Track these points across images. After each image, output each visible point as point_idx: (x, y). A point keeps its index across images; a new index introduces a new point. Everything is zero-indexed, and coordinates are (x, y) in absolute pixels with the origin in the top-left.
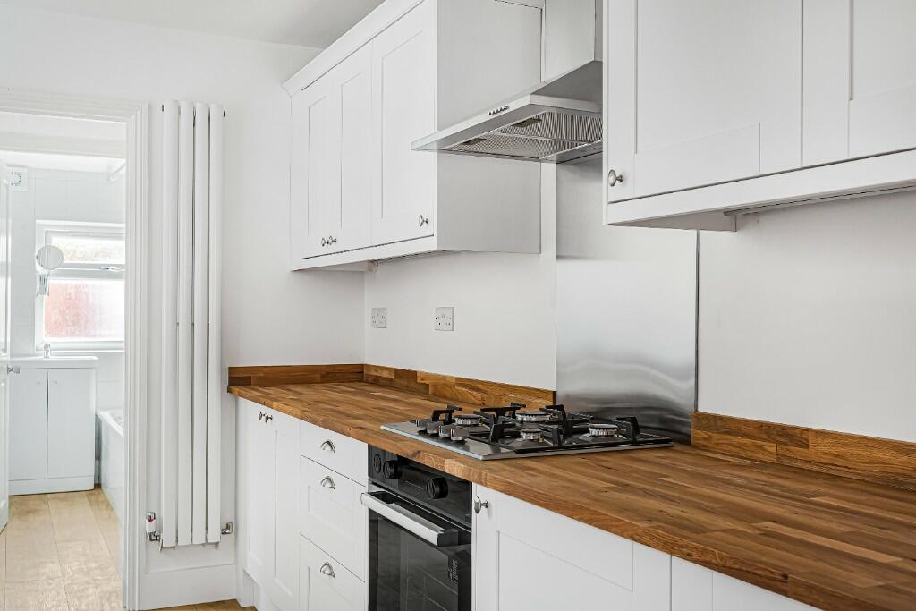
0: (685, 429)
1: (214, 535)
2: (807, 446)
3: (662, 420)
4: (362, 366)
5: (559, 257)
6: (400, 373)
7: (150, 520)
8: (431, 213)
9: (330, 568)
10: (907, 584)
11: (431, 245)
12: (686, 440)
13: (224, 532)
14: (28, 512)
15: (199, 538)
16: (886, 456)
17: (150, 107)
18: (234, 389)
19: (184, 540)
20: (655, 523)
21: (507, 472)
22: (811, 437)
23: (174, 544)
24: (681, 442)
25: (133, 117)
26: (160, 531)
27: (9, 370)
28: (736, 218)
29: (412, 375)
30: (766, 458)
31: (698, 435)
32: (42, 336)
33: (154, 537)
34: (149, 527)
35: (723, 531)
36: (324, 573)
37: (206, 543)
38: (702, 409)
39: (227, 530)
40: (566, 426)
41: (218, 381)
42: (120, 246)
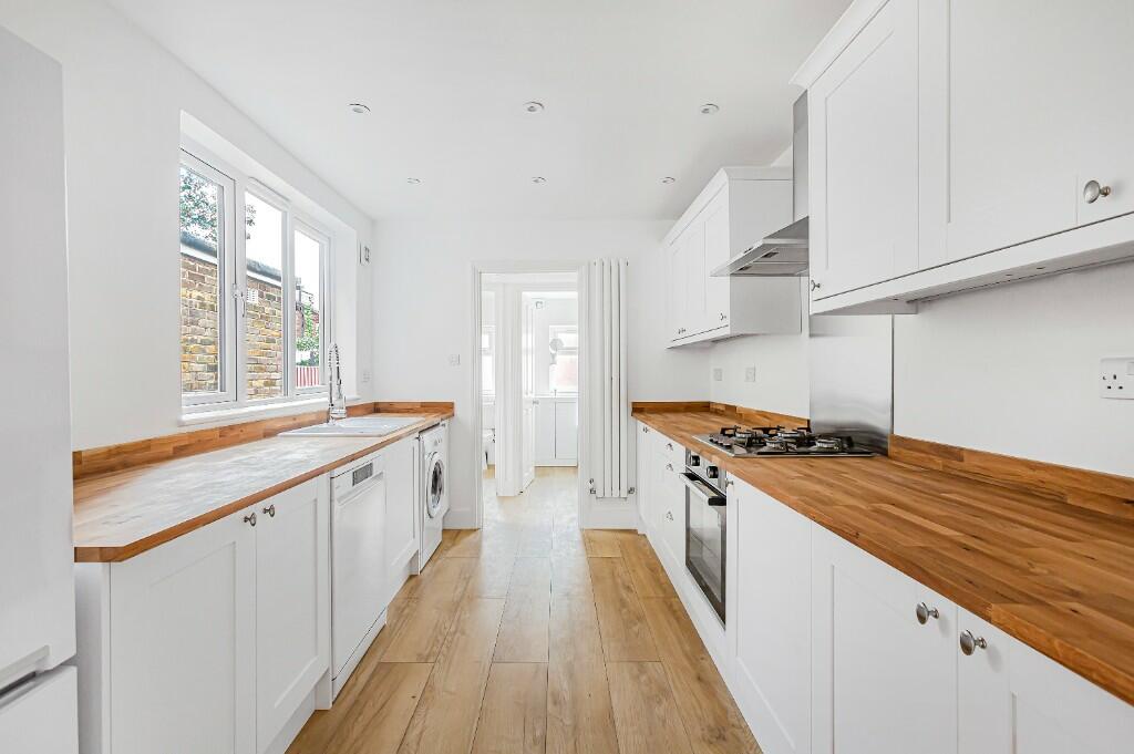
0: (884, 446)
1: (624, 494)
2: (962, 460)
3: (872, 441)
4: (709, 403)
5: (811, 336)
6: (728, 407)
7: (591, 483)
8: (727, 312)
9: (671, 515)
10: (946, 549)
11: (726, 332)
12: (885, 453)
13: (629, 492)
14: (543, 475)
15: (616, 494)
16: (1019, 470)
17: (589, 265)
18: (634, 414)
19: (607, 494)
20: (803, 498)
21: (743, 465)
22: (965, 454)
23: (603, 496)
24: (882, 454)
25: (580, 270)
26: (596, 489)
27: (535, 402)
29: (733, 408)
30: (935, 468)
31: (892, 450)
32: (553, 385)
33: (592, 491)
34: (590, 486)
35: (846, 506)
36: (667, 517)
37: (620, 497)
38: (896, 433)
39: (631, 491)
40: (803, 441)
41: (626, 410)
42: (575, 337)
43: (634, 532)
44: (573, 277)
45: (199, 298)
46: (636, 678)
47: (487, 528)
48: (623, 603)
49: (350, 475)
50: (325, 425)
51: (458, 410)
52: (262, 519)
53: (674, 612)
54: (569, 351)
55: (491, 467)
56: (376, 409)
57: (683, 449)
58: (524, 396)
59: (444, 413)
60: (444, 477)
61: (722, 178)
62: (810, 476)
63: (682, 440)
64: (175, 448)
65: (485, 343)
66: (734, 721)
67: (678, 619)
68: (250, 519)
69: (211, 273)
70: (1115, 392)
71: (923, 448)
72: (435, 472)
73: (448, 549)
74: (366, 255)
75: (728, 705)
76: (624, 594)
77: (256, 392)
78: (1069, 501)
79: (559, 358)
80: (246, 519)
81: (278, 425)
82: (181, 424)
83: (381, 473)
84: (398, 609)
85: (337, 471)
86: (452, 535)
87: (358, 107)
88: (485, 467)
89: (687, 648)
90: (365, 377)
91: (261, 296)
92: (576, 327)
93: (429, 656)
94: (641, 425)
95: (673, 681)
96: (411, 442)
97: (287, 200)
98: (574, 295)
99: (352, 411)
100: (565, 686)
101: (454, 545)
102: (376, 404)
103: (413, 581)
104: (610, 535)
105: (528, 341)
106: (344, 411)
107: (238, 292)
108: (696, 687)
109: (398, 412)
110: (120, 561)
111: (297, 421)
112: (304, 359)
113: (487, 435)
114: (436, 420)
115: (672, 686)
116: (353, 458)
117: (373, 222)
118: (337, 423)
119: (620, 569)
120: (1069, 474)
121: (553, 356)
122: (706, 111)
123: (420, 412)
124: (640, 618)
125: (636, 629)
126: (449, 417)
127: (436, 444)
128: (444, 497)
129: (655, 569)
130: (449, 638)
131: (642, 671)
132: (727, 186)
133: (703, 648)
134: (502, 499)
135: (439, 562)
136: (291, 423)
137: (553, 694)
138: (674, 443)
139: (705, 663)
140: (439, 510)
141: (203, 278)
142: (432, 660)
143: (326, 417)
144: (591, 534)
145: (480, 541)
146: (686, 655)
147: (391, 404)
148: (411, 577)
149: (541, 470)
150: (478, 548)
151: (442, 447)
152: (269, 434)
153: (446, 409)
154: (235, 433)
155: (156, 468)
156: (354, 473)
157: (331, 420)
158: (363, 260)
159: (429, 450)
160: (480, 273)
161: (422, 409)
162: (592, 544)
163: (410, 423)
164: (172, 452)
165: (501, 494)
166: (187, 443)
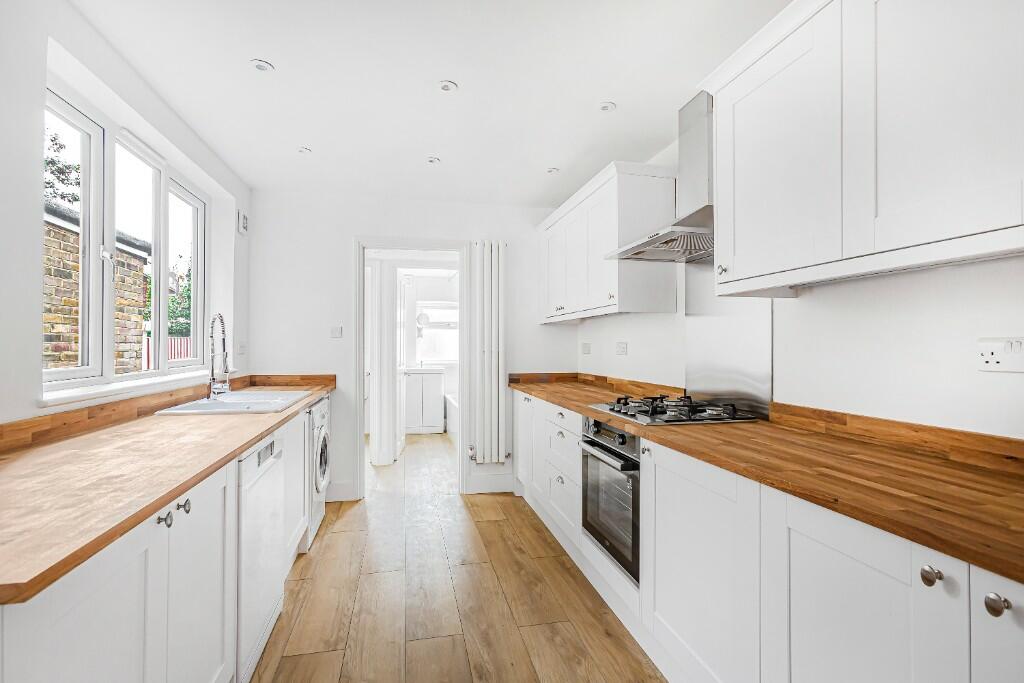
0: (765, 412)
1: (502, 459)
2: (845, 424)
3: (751, 406)
4: (577, 374)
5: (686, 314)
6: (598, 378)
7: (471, 450)
8: (615, 292)
9: (562, 479)
11: (615, 309)
12: (766, 418)
13: (506, 457)
14: (415, 443)
15: (495, 460)
16: (903, 432)
17: (471, 244)
18: (512, 385)
19: (487, 460)
21: (661, 433)
22: (848, 419)
23: (483, 462)
24: (763, 419)
25: (463, 249)
26: (476, 455)
27: (406, 374)
28: (797, 290)
29: (605, 379)
30: (818, 430)
31: (773, 415)
33: (473, 458)
34: (470, 453)
36: (559, 481)
37: (498, 462)
38: (775, 400)
39: (508, 456)
40: (693, 408)
41: (503, 382)
42: (456, 313)
43: (511, 494)
44: (455, 256)
46: (551, 640)
47: (369, 499)
48: (520, 566)
49: (256, 455)
50: (205, 401)
51: (339, 382)
52: (179, 516)
53: (568, 570)
56: (252, 382)
57: (579, 417)
58: (398, 368)
59: (327, 386)
60: (328, 450)
61: (611, 171)
62: (730, 442)
63: (579, 410)
64: (33, 434)
66: (650, 672)
67: (573, 577)
68: (164, 519)
70: (992, 366)
71: (808, 414)
72: (322, 447)
73: (333, 523)
74: (244, 223)
75: (640, 657)
76: (518, 556)
78: (952, 458)
79: (425, 331)
80: (160, 521)
81: (154, 402)
82: (44, 406)
83: (279, 452)
84: (292, 592)
85: (244, 455)
86: (335, 508)
87: (262, 65)
89: (590, 604)
90: (243, 349)
92: (457, 304)
93: (336, 644)
95: (586, 640)
97: (163, 158)
98: (454, 272)
99: (234, 384)
100: (486, 657)
101: (338, 518)
102: (251, 377)
103: (302, 561)
104: (491, 498)
105: (401, 315)
106: (227, 384)
107: (105, 254)
108: (607, 642)
109: (276, 385)
110: (24, 600)
111: (174, 398)
114: (323, 394)
115: (587, 645)
117: (251, 190)
118: (220, 398)
119: (508, 532)
120: (951, 435)
121: (420, 330)
122: (604, 108)
123: (300, 385)
124: (539, 579)
125: (538, 589)
126: (332, 390)
127: (322, 417)
128: (328, 469)
129: (540, 531)
130: (355, 620)
131: (555, 632)
132: (616, 178)
133: (603, 604)
134: (377, 468)
135: (326, 537)
136: (167, 399)
137: (475, 667)
138: (565, 411)
139: (609, 618)
140: (324, 483)
142: (341, 646)
143: (204, 392)
144: (472, 499)
145: (365, 512)
146: (589, 611)
147: (268, 377)
148: (300, 556)
149: (413, 438)
150: (364, 520)
151: (328, 419)
152: (145, 412)
153: (329, 381)
154: (106, 413)
155: (14, 460)
156: (259, 454)
157: (212, 394)
158: (242, 229)
159: (318, 423)
160: (364, 248)
161: (302, 382)
162: (475, 508)
163: (299, 397)
164: (30, 439)
165: (375, 463)
166: (48, 427)
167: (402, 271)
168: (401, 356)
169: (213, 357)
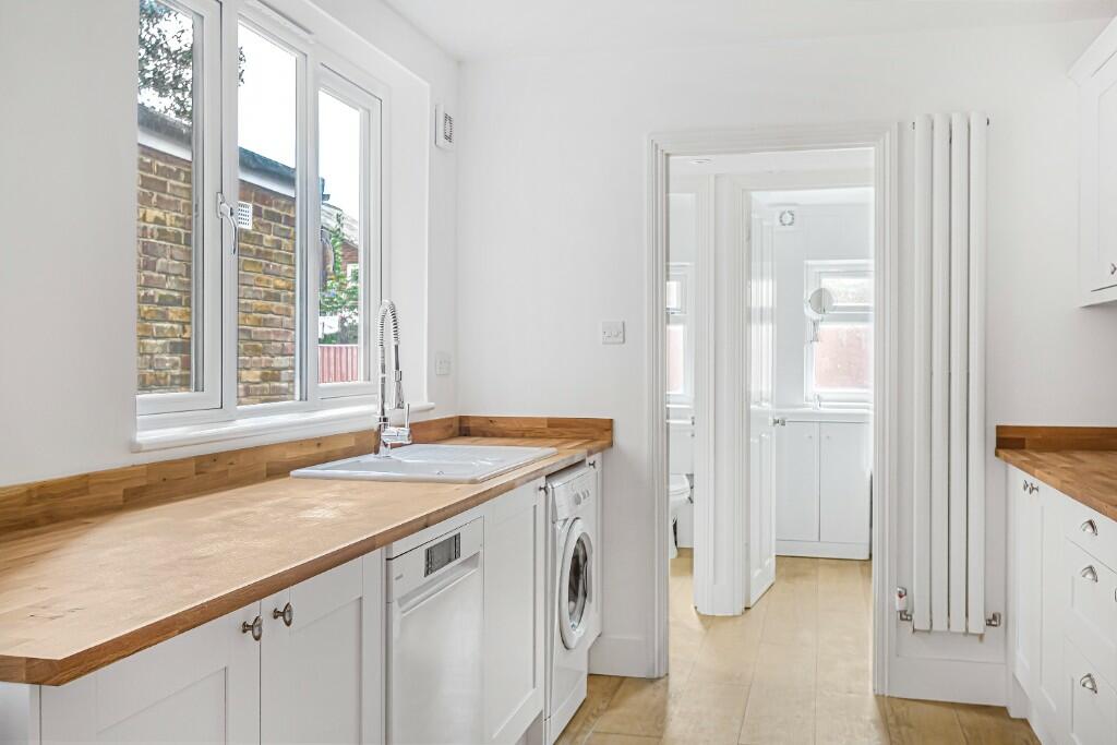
1: (978, 624)
7: (901, 596)
9: (1092, 681)
13: (989, 623)
14: (796, 575)
15: (958, 625)
17: (901, 126)
18: (1002, 452)
19: (939, 625)
23: (928, 628)
25: (881, 141)
26: (913, 611)
27: (776, 422)
32: (813, 386)
33: (905, 616)
34: (899, 604)
36: (1084, 685)
37: (967, 633)
39: (992, 621)
41: (980, 444)
42: (868, 284)
43: (1001, 711)
44: (867, 156)
45: (157, 220)
47: (677, 681)
49: (421, 553)
50: (371, 458)
51: (621, 436)
52: (270, 627)
54: (854, 315)
55: (686, 553)
56: (463, 429)
58: (755, 408)
59: (593, 440)
60: (593, 568)
64: (125, 491)
65: (673, 301)
68: (252, 627)
69: (176, 176)
72: (576, 558)
73: (599, 714)
74: (448, 129)
77: (248, 393)
79: (826, 328)
80: (246, 628)
81: (291, 455)
82: (135, 448)
83: (476, 555)
85: (398, 547)
86: (606, 688)
88: (672, 553)
90: (445, 366)
91: (257, 213)
92: (870, 262)
94: (1019, 476)
96: (529, 496)
99: (422, 433)
101: (609, 707)
102: (461, 419)
104: (946, 712)
105: (763, 292)
106: (406, 431)
107: (225, 208)
109: (504, 435)
110: (58, 684)
111: (323, 450)
112: (328, 331)
113: (678, 487)
114: (578, 455)
116: (426, 523)
117: (460, 63)
118: (395, 454)
121: (814, 325)
123: (550, 438)
126: (602, 449)
127: (577, 501)
128: (592, 608)
134: (707, 620)
136: (314, 451)
138: (1099, 518)
140: (582, 633)
141: (164, 184)
144: (897, 708)
145: (665, 701)
147: (491, 420)
149: (791, 565)
150: (659, 717)
151: (589, 507)
152: (278, 471)
153: (597, 433)
154: (219, 468)
155: (97, 525)
156: (428, 551)
157: (382, 448)
158: (441, 139)
159: (564, 512)
160: (668, 155)
161: (549, 431)
162: (904, 729)
163: (530, 457)
164: (121, 498)
165: (705, 611)
166: (144, 483)
167: (759, 197)
168: (762, 381)
169: (383, 380)
